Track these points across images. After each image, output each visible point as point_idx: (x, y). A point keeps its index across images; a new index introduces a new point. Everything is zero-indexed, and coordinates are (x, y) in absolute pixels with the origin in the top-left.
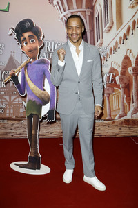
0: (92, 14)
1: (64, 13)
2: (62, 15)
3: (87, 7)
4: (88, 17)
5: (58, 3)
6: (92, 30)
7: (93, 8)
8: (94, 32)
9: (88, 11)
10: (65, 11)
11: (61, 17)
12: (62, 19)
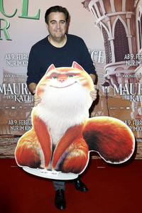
0: (134, 17)
1: (101, 18)
2: (98, 21)
3: (127, 10)
4: (128, 21)
5: (93, 6)
6: (134, 36)
7: (134, 10)
8: (136, 38)
9: (129, 15)
10: (102, 15)
11: (97, 22)
12: (99, 24)
